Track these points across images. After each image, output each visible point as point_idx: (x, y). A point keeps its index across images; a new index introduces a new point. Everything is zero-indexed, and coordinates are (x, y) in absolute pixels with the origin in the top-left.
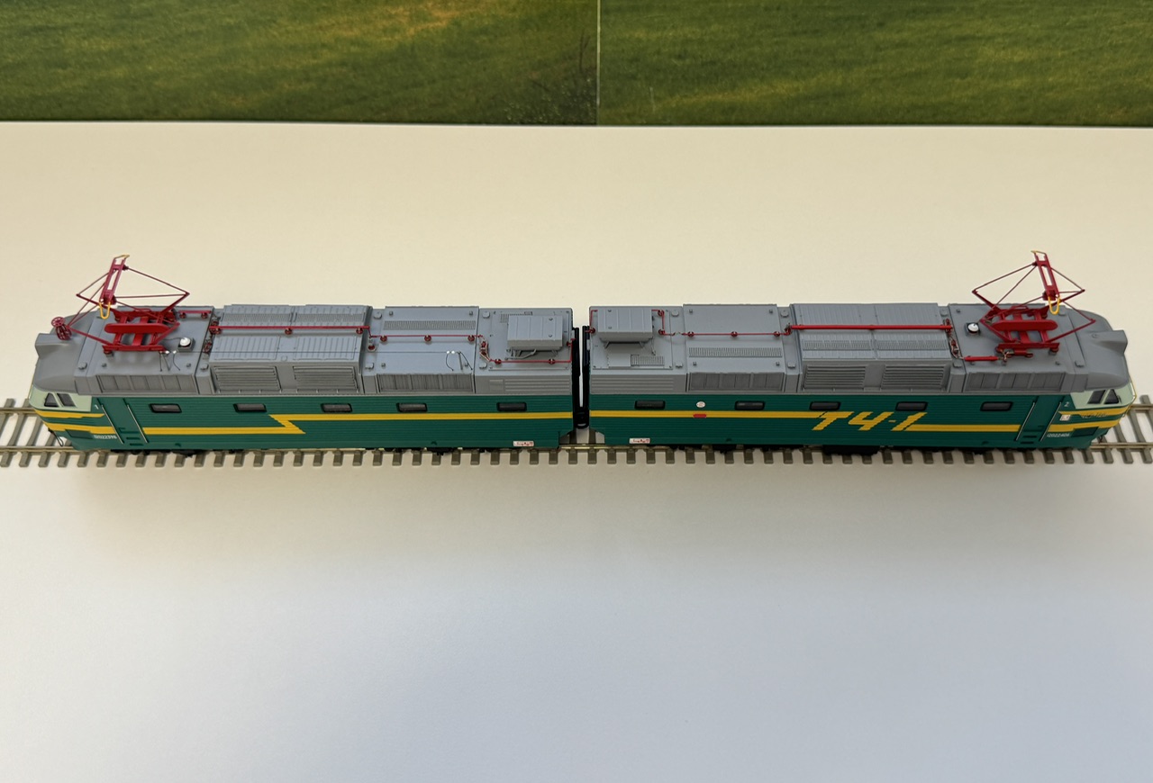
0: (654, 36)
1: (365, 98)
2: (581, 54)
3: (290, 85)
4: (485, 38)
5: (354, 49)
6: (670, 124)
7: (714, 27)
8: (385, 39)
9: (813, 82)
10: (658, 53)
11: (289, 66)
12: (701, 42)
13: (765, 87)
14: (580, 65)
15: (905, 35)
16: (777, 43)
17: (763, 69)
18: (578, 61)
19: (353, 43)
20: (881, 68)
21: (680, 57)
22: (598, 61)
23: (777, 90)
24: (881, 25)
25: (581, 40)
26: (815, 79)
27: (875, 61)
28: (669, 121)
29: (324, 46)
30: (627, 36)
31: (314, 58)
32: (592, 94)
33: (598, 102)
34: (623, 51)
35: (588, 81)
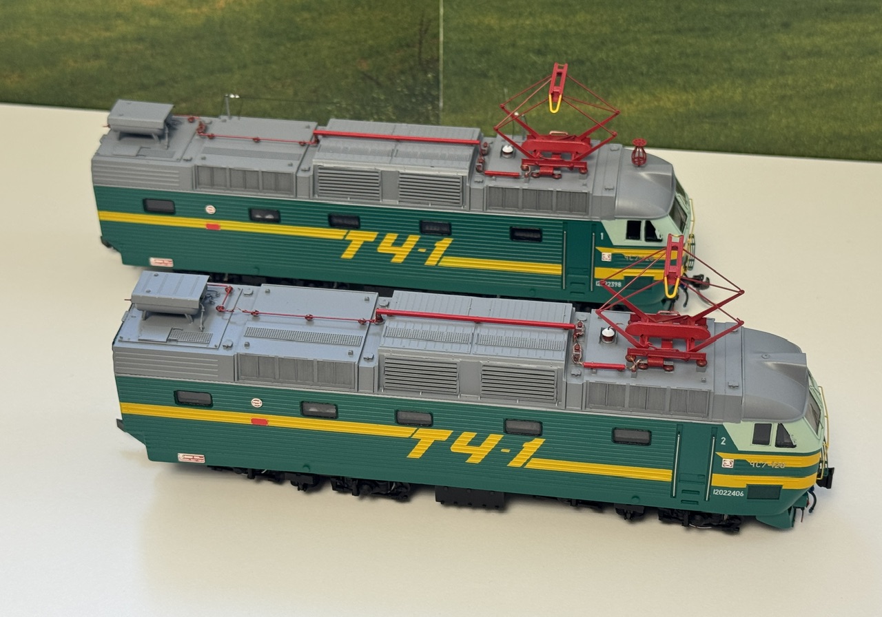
0: (508, 24)
1: (162, 83)
2: (420, 43)
3: (76, 62)
4: (306, 15)
5: (154, 22)
7: (581, 17)
8: (190, 11)
9: (706, 94)
10: (514, 45)
11: (77, 39)
12: (565, 35)
13: (647, 97)
14: (420, 52)
15: (819, 40)
16: (657, 42)
17: (642, 74)
18: (416, 49)
19: (153, 14)
20: (790, 82)
21: (539, 52)
22: (441, 52)
23: (662, 103)
24: (786, 25)
25: (421, 24)
26: (708, 91)
27: (782, 73)
29: (119, 15)
30: (476, 21)
31: (107, 29)
32: (434, 93)
33: (441, 104)
34: (471, 40)
35: (430, 76)
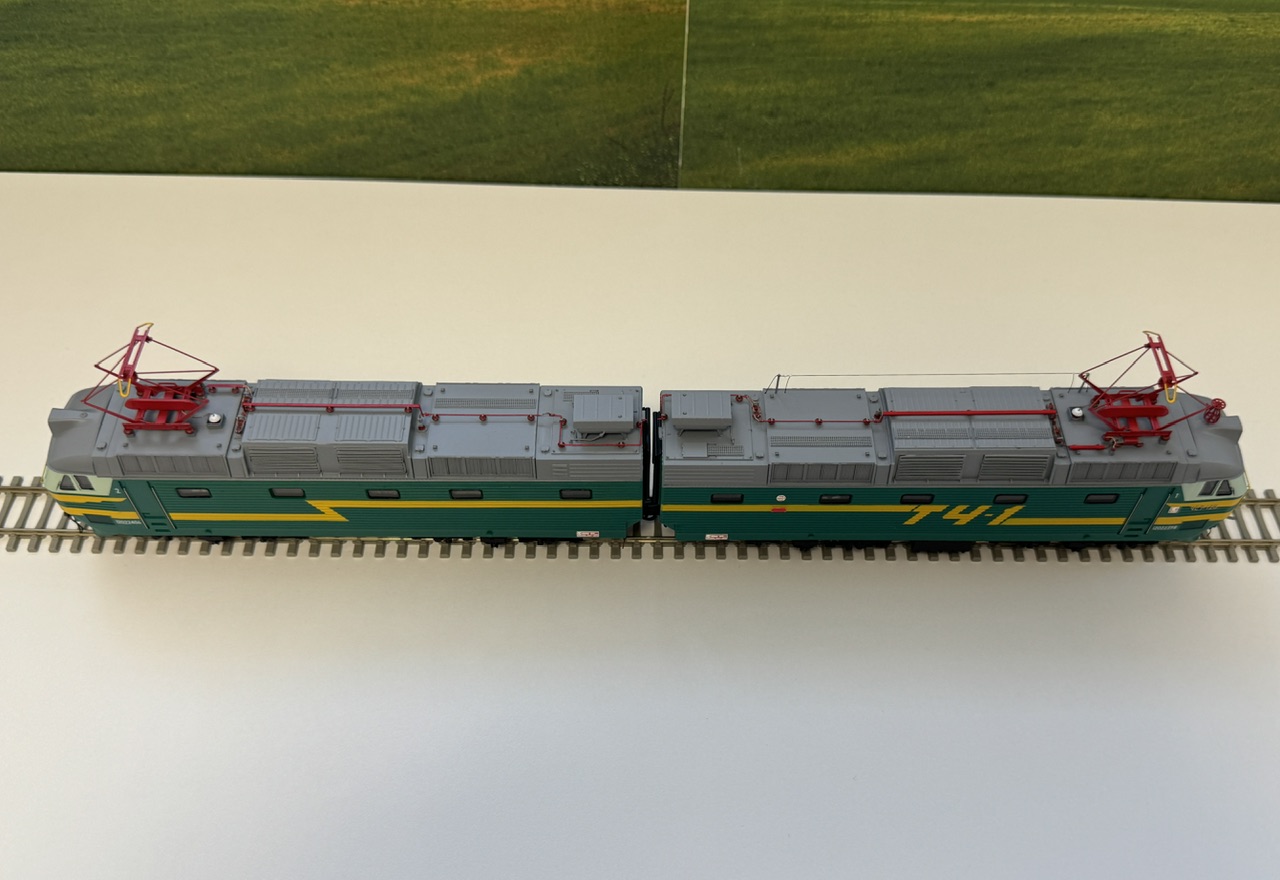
0: (745, 90)
1: (424, 153)
2: (664, 110)
3: (342, 138)
4: (558, 88)
5: (413, 99)
6: (759, 189)
7: (811, 82)
8: (449, 88)
9: (915, 145)
10: (748, 109)
11: (342, 117)
12: (795, 98)
13: (863, 150)
14: (663, 120)
15: (1017, 96)
16: (877, 102)
17: (861, 130)
18: (660, 116)
19: (413, 92)
20: (988, 132)
21: (772, 114)
22: (682, 117)
23: (876, 154)
24: (991, 85)
25: (665, 93)
26: (917, 143)
27: (982, 125)
28: (756, 186)
29: (381, 94)
30: (715, 89)
31: (370, 106)
32: (674, 153)
33: (680, 163)
34: (710, 106)
35: (671, 139)
